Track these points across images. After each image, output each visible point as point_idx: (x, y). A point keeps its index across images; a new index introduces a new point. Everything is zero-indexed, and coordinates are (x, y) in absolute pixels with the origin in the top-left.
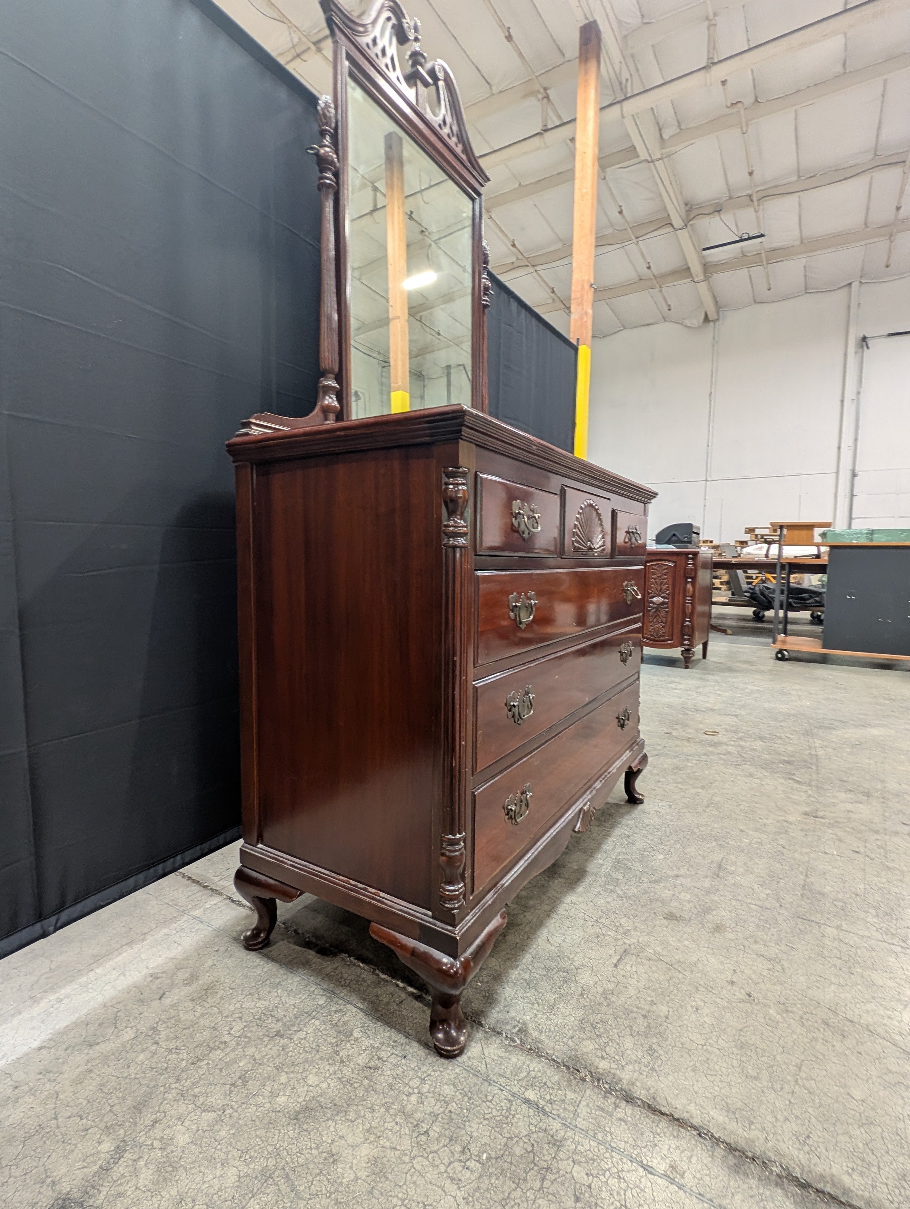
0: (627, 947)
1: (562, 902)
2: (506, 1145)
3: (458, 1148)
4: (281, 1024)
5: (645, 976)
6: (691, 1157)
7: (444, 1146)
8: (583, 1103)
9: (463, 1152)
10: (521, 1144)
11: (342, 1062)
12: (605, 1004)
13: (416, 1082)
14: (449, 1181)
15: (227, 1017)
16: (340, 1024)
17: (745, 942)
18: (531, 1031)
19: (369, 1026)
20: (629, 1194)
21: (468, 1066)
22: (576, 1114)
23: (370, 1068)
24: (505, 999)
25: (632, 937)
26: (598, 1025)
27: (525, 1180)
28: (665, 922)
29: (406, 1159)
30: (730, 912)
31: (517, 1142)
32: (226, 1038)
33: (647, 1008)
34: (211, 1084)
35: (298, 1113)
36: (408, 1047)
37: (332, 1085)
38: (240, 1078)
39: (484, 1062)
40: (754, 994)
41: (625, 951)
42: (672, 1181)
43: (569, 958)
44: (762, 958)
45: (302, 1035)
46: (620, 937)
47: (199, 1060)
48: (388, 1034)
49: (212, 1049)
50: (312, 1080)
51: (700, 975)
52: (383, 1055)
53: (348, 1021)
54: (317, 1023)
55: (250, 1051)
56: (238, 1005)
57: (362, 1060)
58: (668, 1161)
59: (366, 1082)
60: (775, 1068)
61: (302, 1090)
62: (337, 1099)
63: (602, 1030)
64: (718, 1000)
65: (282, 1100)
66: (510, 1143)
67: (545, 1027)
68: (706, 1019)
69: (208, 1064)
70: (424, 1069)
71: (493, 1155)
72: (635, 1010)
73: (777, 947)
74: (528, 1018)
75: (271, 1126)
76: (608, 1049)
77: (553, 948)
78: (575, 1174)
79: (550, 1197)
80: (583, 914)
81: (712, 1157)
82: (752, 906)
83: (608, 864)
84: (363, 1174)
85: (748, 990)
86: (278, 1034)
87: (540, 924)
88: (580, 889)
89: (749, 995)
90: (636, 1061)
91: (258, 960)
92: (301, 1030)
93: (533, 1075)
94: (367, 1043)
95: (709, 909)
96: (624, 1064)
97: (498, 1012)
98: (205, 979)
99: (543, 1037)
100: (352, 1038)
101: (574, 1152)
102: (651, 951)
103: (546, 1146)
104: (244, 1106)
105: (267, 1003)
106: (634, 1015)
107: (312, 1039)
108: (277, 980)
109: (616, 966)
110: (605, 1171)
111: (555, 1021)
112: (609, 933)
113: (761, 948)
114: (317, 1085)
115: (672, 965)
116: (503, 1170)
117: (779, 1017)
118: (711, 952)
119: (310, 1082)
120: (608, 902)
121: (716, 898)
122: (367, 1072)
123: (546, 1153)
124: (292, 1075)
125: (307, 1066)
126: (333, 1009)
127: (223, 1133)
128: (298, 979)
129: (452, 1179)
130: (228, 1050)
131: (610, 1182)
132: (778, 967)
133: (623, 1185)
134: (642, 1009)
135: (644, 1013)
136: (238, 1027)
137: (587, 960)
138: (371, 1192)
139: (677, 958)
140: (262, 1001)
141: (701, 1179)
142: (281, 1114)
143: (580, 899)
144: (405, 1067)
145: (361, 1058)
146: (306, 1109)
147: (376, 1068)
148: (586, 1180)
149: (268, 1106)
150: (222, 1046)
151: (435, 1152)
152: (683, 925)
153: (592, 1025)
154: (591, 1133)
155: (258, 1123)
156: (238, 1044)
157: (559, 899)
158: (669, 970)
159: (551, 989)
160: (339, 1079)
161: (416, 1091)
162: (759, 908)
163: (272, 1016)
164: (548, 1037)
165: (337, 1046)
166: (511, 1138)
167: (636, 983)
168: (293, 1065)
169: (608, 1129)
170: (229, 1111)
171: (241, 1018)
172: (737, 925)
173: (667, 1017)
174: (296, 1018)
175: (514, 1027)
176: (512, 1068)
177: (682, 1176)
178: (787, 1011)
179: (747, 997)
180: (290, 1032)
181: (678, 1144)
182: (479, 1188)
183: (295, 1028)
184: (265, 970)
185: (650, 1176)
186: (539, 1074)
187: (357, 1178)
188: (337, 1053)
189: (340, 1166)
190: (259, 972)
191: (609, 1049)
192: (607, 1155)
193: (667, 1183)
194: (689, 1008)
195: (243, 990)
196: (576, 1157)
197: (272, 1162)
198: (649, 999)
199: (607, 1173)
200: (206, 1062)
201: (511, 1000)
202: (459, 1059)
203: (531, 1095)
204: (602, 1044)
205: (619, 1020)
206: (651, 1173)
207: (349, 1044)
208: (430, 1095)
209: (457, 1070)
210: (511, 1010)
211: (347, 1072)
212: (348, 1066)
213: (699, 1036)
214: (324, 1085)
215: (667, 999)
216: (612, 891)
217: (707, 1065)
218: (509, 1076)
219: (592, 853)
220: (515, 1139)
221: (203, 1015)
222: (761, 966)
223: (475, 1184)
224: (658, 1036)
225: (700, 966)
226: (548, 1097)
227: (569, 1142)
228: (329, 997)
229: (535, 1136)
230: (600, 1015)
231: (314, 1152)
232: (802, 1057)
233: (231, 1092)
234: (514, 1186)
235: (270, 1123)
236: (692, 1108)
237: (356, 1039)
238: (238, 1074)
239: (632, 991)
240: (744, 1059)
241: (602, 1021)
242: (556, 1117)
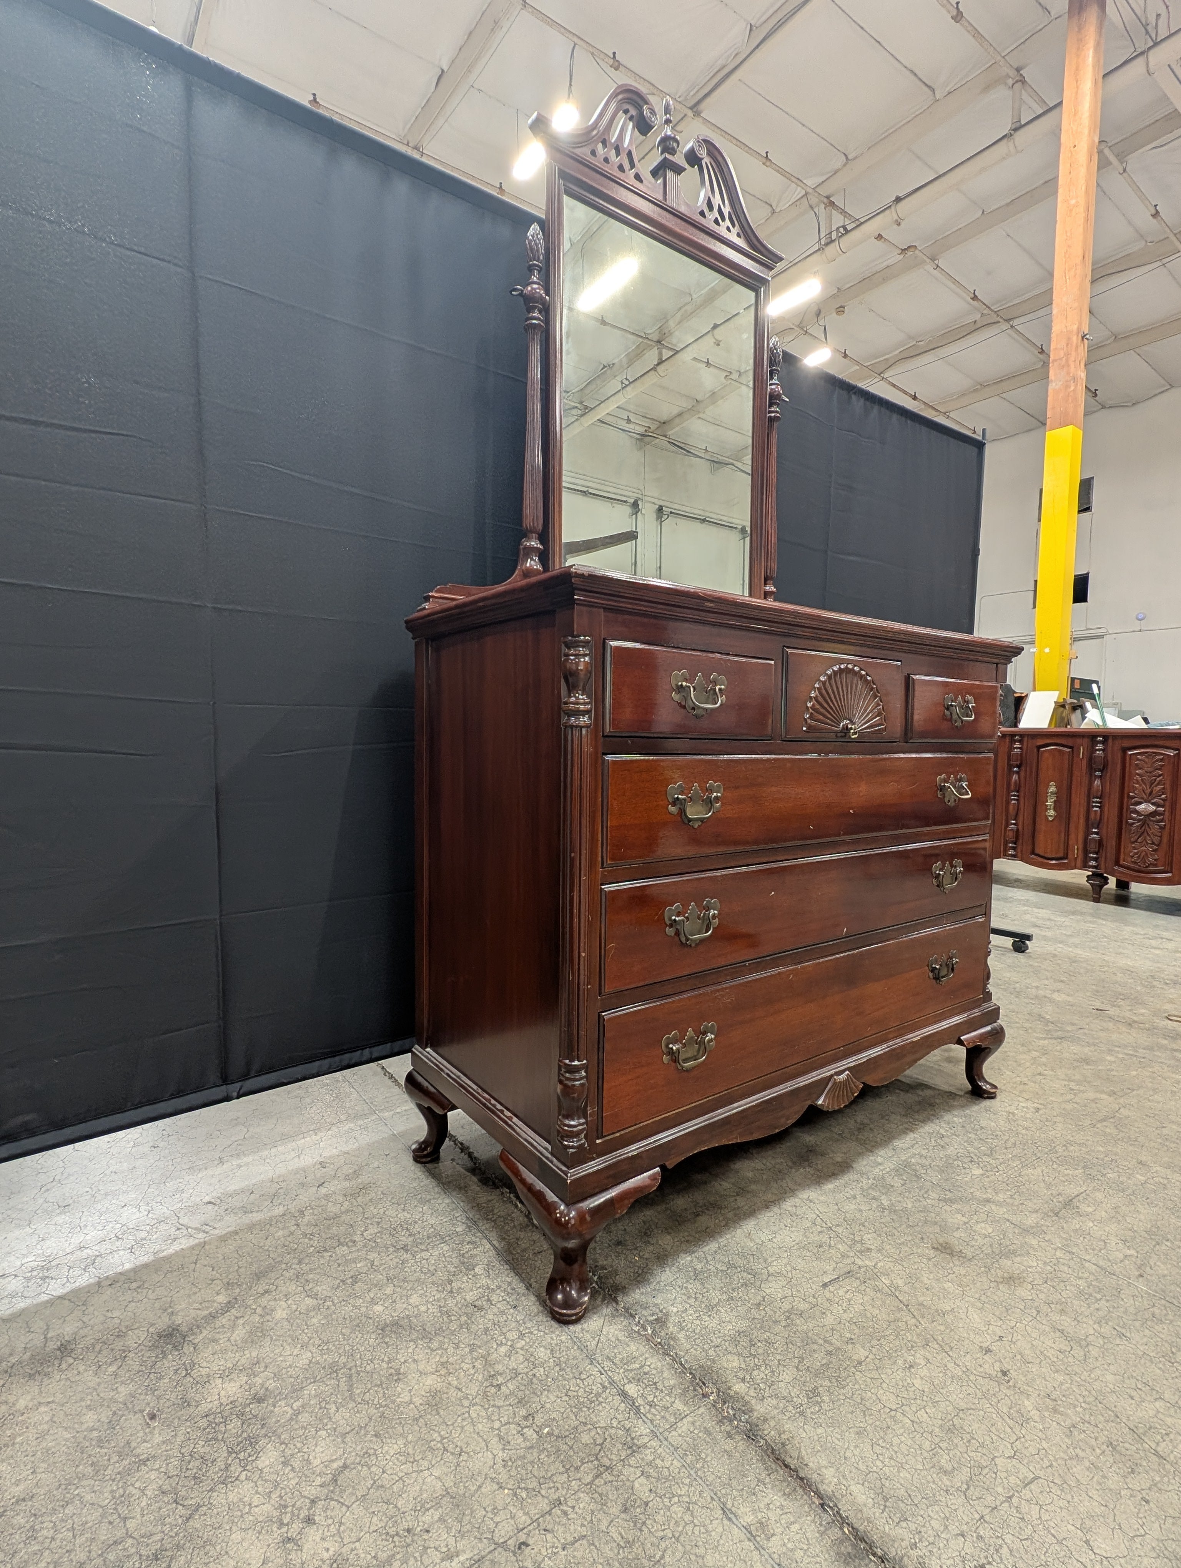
0: (855, 1268)
1: (796, 1196)
2: (576, 1428)
3: (523, 1412)
4: (411, 1239)
5: (858, 1308)
6: (793, 1523)
7: (510, 1405)
8: (689, 1419)
9: (526, 1418)
10: (593, 1433)
11: (451, 1292)
12: (784, 1323)
13: (513, 1335)
14: (496, 1439)
15: (367, 1218)
16: (466, 1255)
17: (1045, 1308)
18: (670, 1325)
19: (494, 1266)
20: (689, 1528)
21: (577, 1338)
22: (673, 1426)
23: (475, 1306)
24: (659, 1283)
25: (869, 1258)
26: (759, 1344)
27: (577, 1469)
28: (932, 1253)
29: (466, 1403)
30: (1045, 1263)
31: (590, 1430)
32: (357, 1238)
33: (838, 1344)
34: (325, 1275)
35: (387, 1325)
36: (523, 1298)
37: (431, 1310)
38: (352, 1277)
39: (597, 1339)
40: (1013, 1374)
41: (849, 1273)
42: (752, 1537)
43: (766, 1260)
44: (1058, 1334)
45: (426, 1255)
46: (852, 1254)
47: (326, 1250)
48: (509, 1280)
49: (340, 1244)
50: (415, 1299)
51: (942, 1328)
52: (494, 1298)
53: (476, 1255)
54: (446, 1248)
55: (372, 1256)
56: (382, 1211)
57: (470, 1296)
58: (759, 1515)
59: (464, 1318)
60: (986, 1471)
61: (400, 1306)
62: (429, 1324)
63: (761, 1351)
64: (951, 1365)
65: (378, 1308)
66: (581, 1428)
67: (689, 1325)
68: (917, 1382)
69: (331, 1256)
70: (529, 1325)
71: (556, 1432)
72: (821, 1342)
73: (1096, 1326)
74: (675, 1310)
75: (358, 1329)
76: (755, 1373)
77: (752, 1245)
78: (637, 1485)
79: (596, 1496)
80: (815, 1216)
81: (822, 1534)
82: (1087, 1265)
83: (889, 1165)
84: (417, 1401)
85: (1006, 1366)
86: (405, 1248)
87: (751, 1213)
88: (829, 1186)
89: (1004, 1373)
90: (784, 1398)
91: (419, 1174)
92: (427, 1250)
93: (646, 1371)
94: (484, 1281)
95: (1014, 1253)
96: (766, 1395)
97: (642, 1293)
98: (364, 1179)
99: (681, 1335)
100: (472, 1272)
101: (649, 1464)
102: (887, 1282)
103: (620, 1446)
104: (343, 1303)
105: (408, 1216)
106: (815, 1347)
107: (433, 1262)
108: (428, 1197)
109: (825, 1285)
110: (674, 1496)
111: (706, 1324)
112: (840, 1246)
113: (1066, 1322)
114: (417, 1306)
115: (907, 1306)
116: (558, 1450)
117: (1035, 1414)
118: (980, 1305)
119: (411, 1301)
120: (861, 1210)
121: (1034, 1242)
122: (470, 1310)
123: (615, 1451)
124: (398, 1290)
125: (416, 1285)
126: (468, 1239)
127: (315, 1320)
128: (447, 1201)
129: (501, 1438)
130: (354, 1249)
131: (675, 1508)
132: (1078, 1352)
133: (687, 1518)
134: (831, 1344)
135: (831, 1348)
136: (373, 1230)
137: (789, 1268)
138: (417, 1420)
139: (921, 1299)
140: (405, 1213)
141: (792, 1550)
142: (371, 1321)
143: (822, 1198)
144: (510, 1317)
145: (471, 1294)
146: (396, 1324)
147: (481, 1309)
148: (645, 1495)
149: (363, 1309)
150: (350, 1244)
151: (499, 1407)
152: (957, 1262)
153: (751, 1341)
154: (680, 1451)
155: (348, 1322)
156: (365, 1246)
157: (793, 1191)
158: (900, 1310)
159: (722, 1288)
160: (440, 1307)
161: (509, 1343)
162: (1098, 1270)
163: (407, 1229)
164: (687, 1337)
165: (454, 1275)
166: (585, 1424)
167: (842, 1312)
168: (405, 1280)
169: (703, 1456)
170: (328, 1303)
171: (378, 1223)
172: (1046, 1282)
173: (860, 1363)
174: (429, 1238)
175: (652, 1315)
176: (625, 1355)
177: (768, 1539)
178: (1055, 1411)
179: (1000, 1375)
180: (416, 1249)
181: (784, 1503)
182: (524, 1457)
183: (423, 1247)
184: (422, 1184)
185: (726, 1522)
186: (654, 1372)
187: (411, 1402)
188: (450, 1282)
189: (401, 1385)
190: (415, 1185)
191: (758, 1375)
192: (687, 1481)
193: (743, 1537)
194: (900, 1362)
195: (392, 1198)
196: (647, 1469)
197: (343, 1359)
198: (848, 1335)
199: (676, 1499)
200: (330, 1254)
201: (666, 1286)
202: (571, 1327)
203: (632, 1390)
204: (752, 1365)
205: (790, 1346)
206: (730, 1519)
207: (466, 1278)
208: (521, 1352)
209: (563, 1338)
210: (659, 1296)
211: (451, 1303)
212: (455, 1298)
213: (893, 1398)
214: (423, 1308)
215: (874, 1342)
216: (874, 1198)
217: (882, 1434)
218: (618, 1363)
219: (873, 1146)
220: (589, 1426)
221: (347, 1211)
222: (1050, 1343)
223: (521, 1452)
224: (834, 1380)
225: (949, 1318)
226: (650, 1398)
227: (648, 1451)
228: (469, 1227)
229: (613, 1431)
230: (769, 1334)
231: (384, 1365)
232: (1041, 1474)
233: (338, 1287)
234: (562, 1469)
235: (358, 1326)
236: (829, 1474)
237: (476, 1275)
238: (352, 1274)
239: (829, 1320)
240: (944, 1445)
241: (766, 1341)
242: (648, 1422)
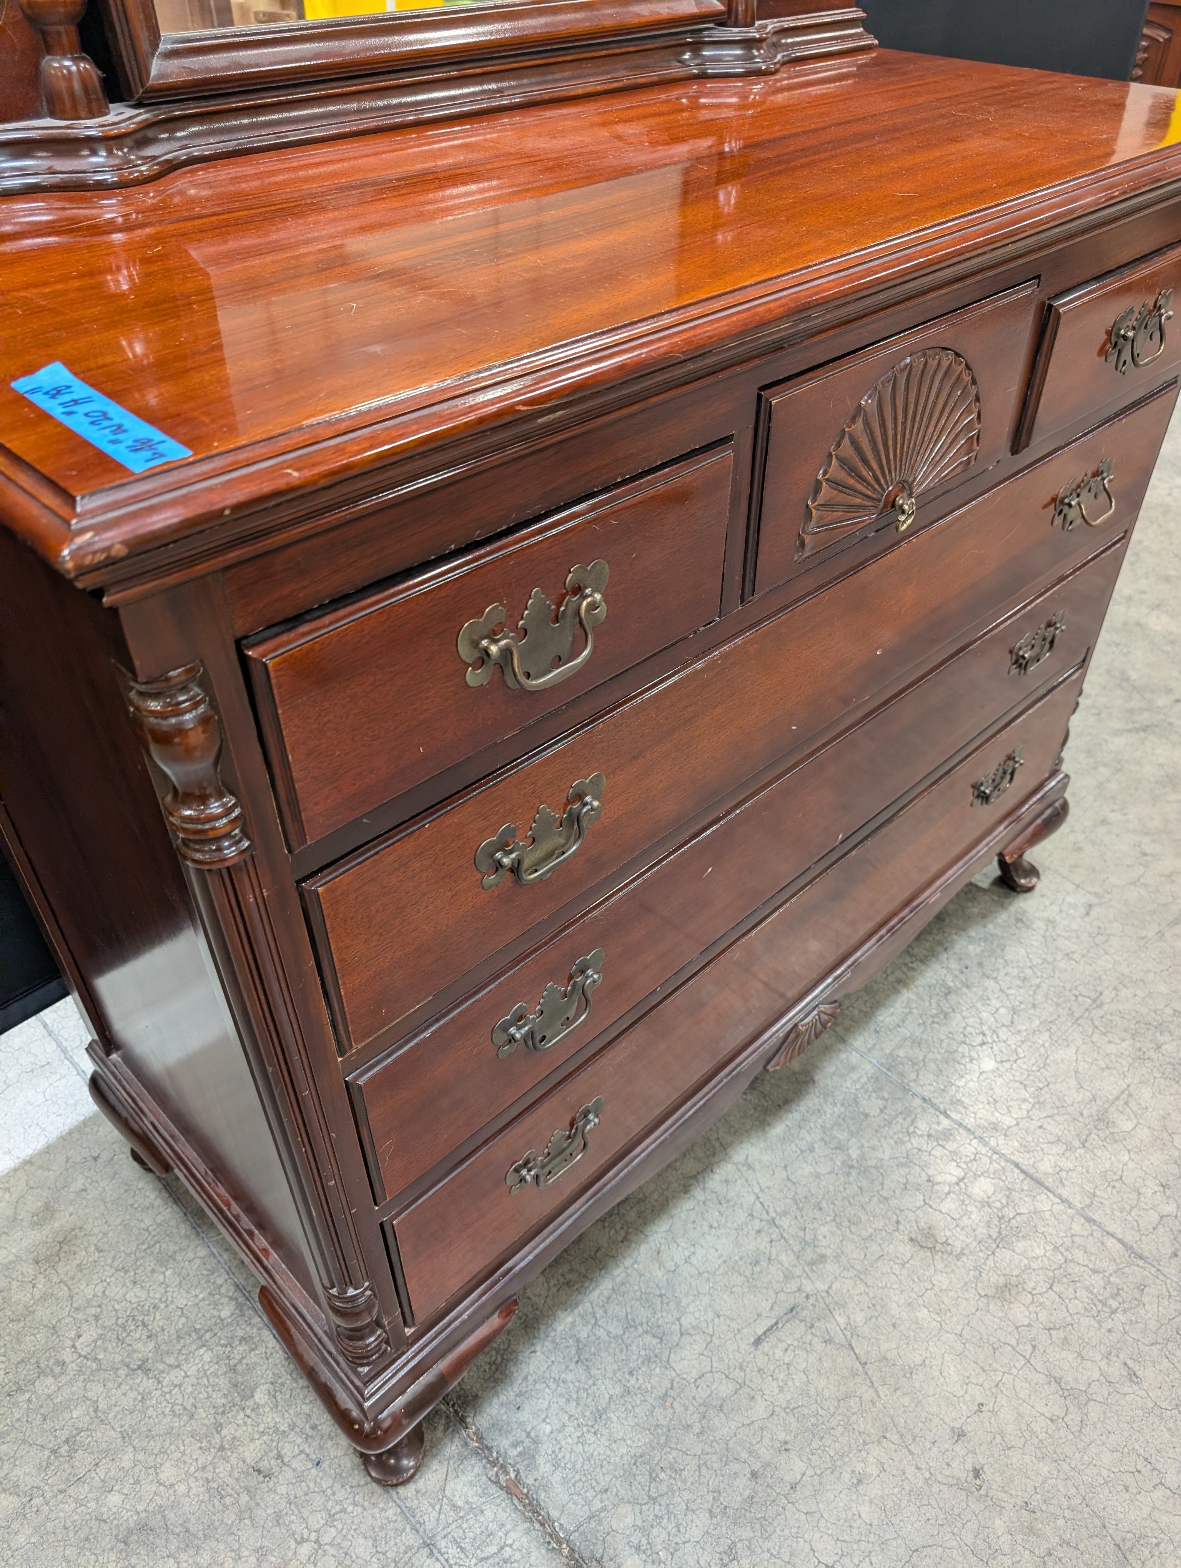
0: (800, 1299)
4: (151, 1345)
5: (799, 1379)
11: (222, 1448)
12: (697, 1428)
13: (319, 1520)
15: (77, 1309)
16: (240, 1368)
17: (1042, 1338)
18: (540, 1460)
19: (282, 1384)
21: (411, 1510)
23: (259, 1471)
24: (525, 1378)
25: (821, 1276)
26: (662, 1476)
28: (907, 1251)
30: (1055, 1248)
32: (67, 1355)
33: (767, 1455)
35: (130, 1532)
36: (330, 1444)
37: (194, 1491)
38: (67, 1441)
39: (437, 1507)
40: (988, 1473)
41: (791, 1310)
43: (678, 1303)
44: (1053, 1387)
45: (176, 1376)
46: (799, 1270)
48: (306, 1409)
49: (42, 1373)
50: (168, 1473)
51: (907, 1400)
52: (288, 1450)
53: (255, 1365)
54: (207, 1357)
55: (95, 1390)
56: (100, 1289)
57: (252, 1452)
59: (245, 1498)
61: (147, 1489)
62: (193, 1520)
63: (663, 1487)
64: (911, 1471)
65: (115, 1499)
67: (567, 1456)
68: (864, 1508)
69: (30, 1400)
70: (340, 1495)
72: (744, 1455)
74: (548, 1429)
75: (88, 1545)
76: (655, 1531)
77: (661, 1275)
80: (753, 1199)
82: (1110, 1243)
85: (982, 1460)
86: (143, 1367)
89: (977, 1473)
92: (178, 1366)
94: (270, 1418)
97: (502, 1405)
98: (65, 1219)
99: (556, 1479)
100: (250, 1403)
102: (842, 1321)
104: (60, 1497)
105: (143, 1294)
106: (736, 1467)
107: (190, 1389)
108: (172, 1247)
109: (758, 1342)
111: (591, 1449)
112: (783, 1257)
114: (172, 1486)
115: (864, 1364)
117: (1005, 1539)
118: (961, 1348)
119: (163, 1477)
122: (254, 1480)
124: (141, 1456)
125: (167, 1443)
126: (240, 1333)
128: (204, 1252)
130: (64, 1379)
132: (1074, 1417)
134: (758, 1457)
135: (757, 1467)
136: (90, 1334)
137: (711, 1315)
139: (884, 1347)
140: (137, 1289)
142: (106, 1527)
143: (767, 1157)
144: (311, 1485)
145: (252, 1447)
146: (144, 1527)
147: (268, 1476)
149: (92, 1505)
150: (57, 1370)
152: (939, 1266)
153: (651, 1471)
155: (71, 1534)
156: (80, 1371)
158: (855, 1374)
159: (615, 1373)
160: (208, 1481)
161: (313, 1536)
162: (1122, 1251)
163: (145, 1325)
164: (565, 1480)
165: (223, 1413)
167: (776, 1391)
168: (149, 1436)
170: (38, 1501)
171: (97, 1318)
173: (794, 1487)
174: (179, 1338)
175: (515, 1445)
176: (478, 1531)
178: (1031, 1530)
179: (971, 1477)
180: (161, 1366)
183: (170, 1360)
188: (218, 1427)
190: (148, 1222)
191: (659, 1535)
194: (846, 1476)
195: (114, 1258)
198: (782, 1436)
200: (28, 1395)
201: (535, 1382)
202: (401, 1490)
204: (651, 1518)
205: (704, 1471)
207: (242, 1415)
209: (390, 1514)
210: (527, 1408)
211: (223, 1471)
212: (226, 1459)
214: (182, 1489)
215: (816, 1443)
218: (469, 1547)
221: (44, 1297)
224: (758, 1526)
225: (919, 1377)
228: (240, 1306)
230: (675, 1453)
233: (49, 1465)
235: (87, 1539)
237: (256, 1408)
238: (66, 1433)
239: (758, 1411)
241: (672, 1467)
